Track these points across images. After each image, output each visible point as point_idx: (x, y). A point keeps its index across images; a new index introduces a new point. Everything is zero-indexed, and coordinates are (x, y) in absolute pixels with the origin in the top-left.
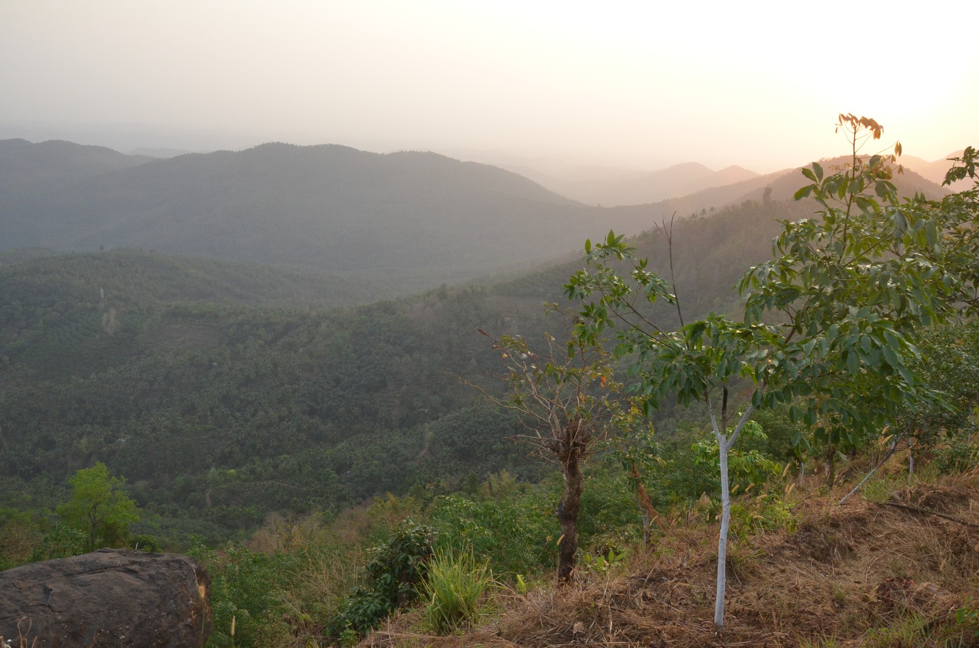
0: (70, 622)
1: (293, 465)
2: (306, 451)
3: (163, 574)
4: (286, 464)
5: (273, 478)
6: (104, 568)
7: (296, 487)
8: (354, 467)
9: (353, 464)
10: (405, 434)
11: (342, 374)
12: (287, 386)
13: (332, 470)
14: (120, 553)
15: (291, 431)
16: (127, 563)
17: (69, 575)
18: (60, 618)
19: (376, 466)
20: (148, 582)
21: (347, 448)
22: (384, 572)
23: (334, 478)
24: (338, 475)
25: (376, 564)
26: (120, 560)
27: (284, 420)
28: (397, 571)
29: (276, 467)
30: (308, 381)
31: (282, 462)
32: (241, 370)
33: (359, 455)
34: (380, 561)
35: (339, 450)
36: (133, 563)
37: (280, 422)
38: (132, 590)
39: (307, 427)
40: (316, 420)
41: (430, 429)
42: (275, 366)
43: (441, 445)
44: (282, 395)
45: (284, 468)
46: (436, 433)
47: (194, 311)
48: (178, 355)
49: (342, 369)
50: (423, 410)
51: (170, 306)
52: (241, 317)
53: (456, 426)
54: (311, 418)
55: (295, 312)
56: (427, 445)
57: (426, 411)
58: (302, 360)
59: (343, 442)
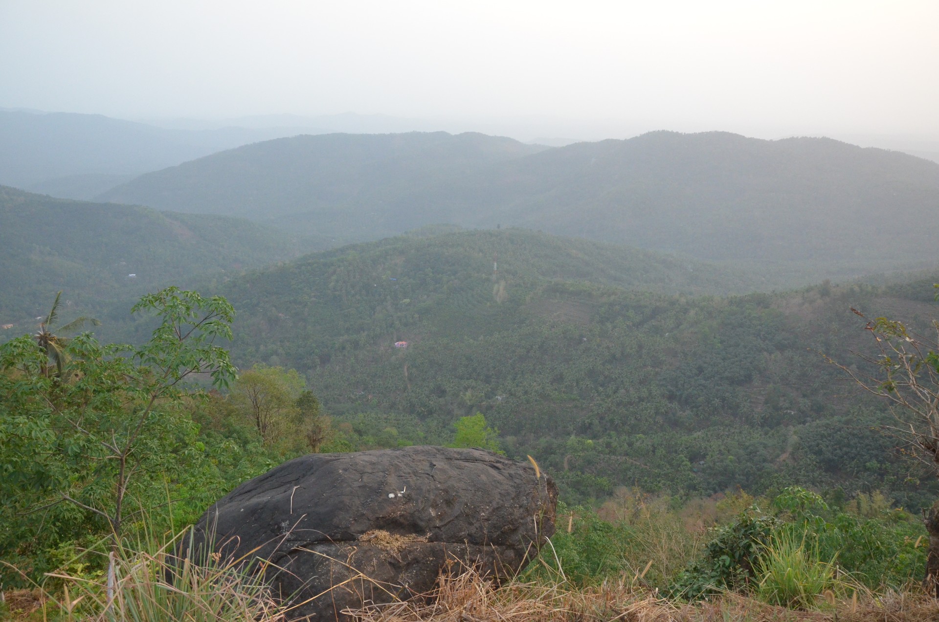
0: (446, 491)
1: (648, 445)
2: (661, 435)
3: (520, 475)
4: (641, 444)
5: (627, 454)
6: (475, 460)
7: (648, 468)
8: (708, 458)
9: (707, 455)
10: (766, 434)
11: (705, 363)
12: (649, 368)
13: (686, 457)
14: (489, 453)
15: (649, 413)
16: (493, 460)
17: (449, 459)
18: (439, 486)
19: (731, 461)
20: (507, 479)
21: (703, 438)
22: (724, 553)
23: (686, 465)
24: (691, 463)
25: (717, 543)
26: (487, 458)
27: (643, 401)
28: (737, 555)
29: (630, 445)
30: (670, 366)
31: (637, 440)
32: (608, 348)
33: (714, 446)
34: (721, 542)
35: (695, 439)
36: (498, 462)
37: (639, 402)
38: (495, 481)
39: (665, 411)
40: (675, 405)
41: (795, 433)
42: (640, 347)
43: (806, 452)
44: (644, 376)
45: (639, 447)
46: (801, 438)
47: (571, 289)
48: (553, 327)
49: (706, 358)
50: (789, 411)
51: (551, 282)
52: (613, 297)
53: (826, 434)
54: (670, 403)
55: (665, 297)
56: (790, 450)
57: (793, 413)
58: (667, 345)
59: (699, 431)
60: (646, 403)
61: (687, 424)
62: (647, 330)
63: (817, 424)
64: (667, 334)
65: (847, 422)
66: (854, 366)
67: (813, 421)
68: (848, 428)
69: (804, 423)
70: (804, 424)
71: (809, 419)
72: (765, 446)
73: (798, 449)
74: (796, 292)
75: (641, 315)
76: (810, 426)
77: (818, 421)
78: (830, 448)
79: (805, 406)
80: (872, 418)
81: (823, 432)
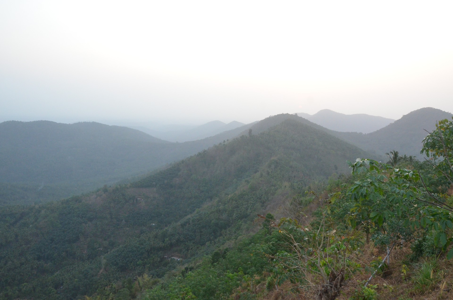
1: (30, 288)
2: (37, 280)
4: (26, 288)
8: (64, 284)
9: (64, 282)
10: (91, 263)
11: (54, 236)
13: (53, 287)
15: (28, 270)
19: (77, 282)
21: (60, 274)
23: (54, 291)
24: (56, 289)
29: (20, 290)
30: (36, 242)
31: (23, 287)
33: (66, 277)
35: (56, 276)
37: (21, 266)
39: (36, 266)
40: (42, 262)
41: (104, 258)
43: (111, 266)
44: (21, 251)
45: (25, 291)
46: (107, 260)
50: (99, 249)
53: (118, 255)
54: (38, 261)
55: (26, 206)
56: (103, 267)
57: (101, 249)
58: (32, 231)
59: (57, 272)
60: (25, 265)
61: (50, 270)
62: (19, 226)
64: (31, 225)
65: (126, 247)
66: (124, 221)
67: (111, 250)
68: (126, 249)
69: (107, 252)
70: (108, 253)
71: (109, 250)
72: (92, 269)
73: (107, 265)
74: (93, 192)
75: (14, 219)
76: (110, 253)
77: (113, 250)
78: (121, 261)
79: (106, 244)
80: (136, 242)
81: (116, 254)
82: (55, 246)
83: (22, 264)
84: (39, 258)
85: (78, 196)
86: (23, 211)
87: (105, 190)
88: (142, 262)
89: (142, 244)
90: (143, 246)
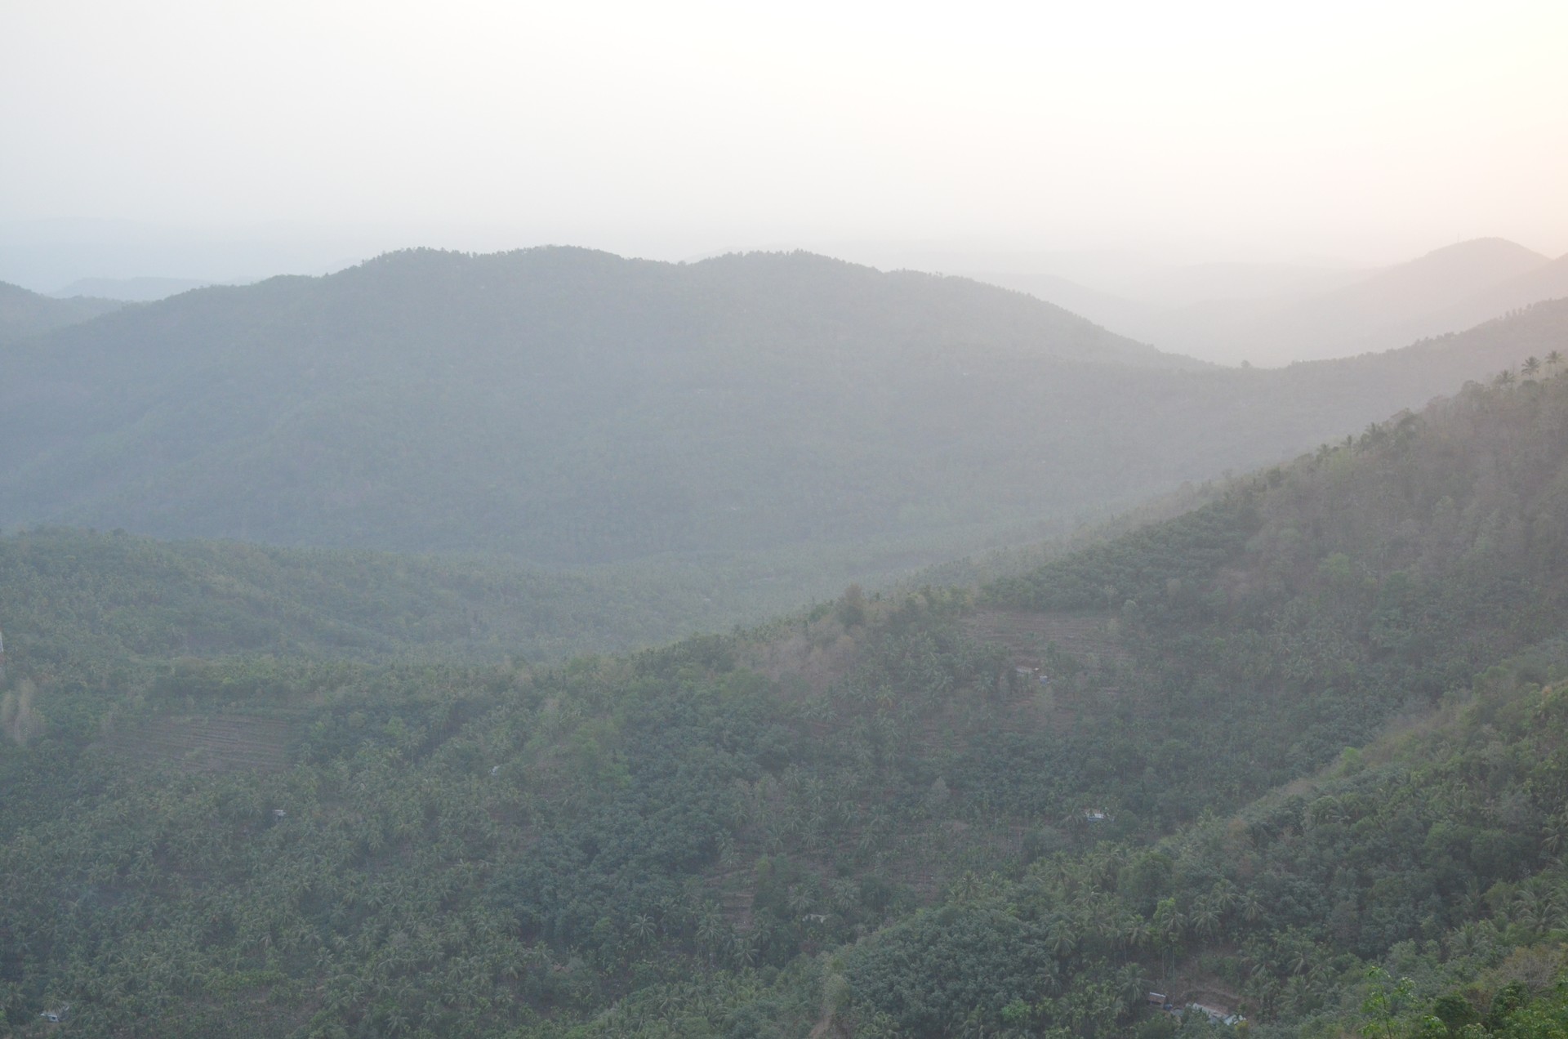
10: (770, 982)
11: (601, 828)
12: (463, 864)
15: (478, 982)
21: (622, 1022)
27: (457, 953)
30: (515, 849)
32: (346, 826)
35: (602, 1028)
37: (446, 958)
39: (516, 969)
40: (540, 950)
41: (837, 966)
42: (432, 813)
43: (868, 1009)
44: (451, 888)
46: (853, 978)
47: (226, 681)
48: (189, 791)
49: (600, 816)
50: (813, 916)
51: (167, 668)
52: (341, 691)
53: (905, 957)
54: (525, 947)
55: (477, 673)
56: (830, 1010)
57: (822, 921)
58: (499, 796)
59: (609, 1007)
60: (466, 958)
61: (577, 995)
62: (444, 765)
63: (883, 936)
64: (496, 768)
65: (947, 920)
66: (940, 783)
67: (870, 930)
68: (950, 934)
69: (852, 938)
70: (854, 943)
71: (861, 926)
72: (773, 1014)
73: (850, 1005)
74: (789, 623)
75: (424, 728)
76: (866, 944)
77: (882, 930)
78: (918, 988)
79: (847, 898)
80: (998, 899)
81: (897, 953)
82: (602, 878)
83: (451, 951)
84: (528, 932)
85: (718, 636)
86: (462, 694)
87: (851, 614)
88: (1029, 1008)
89: (1033, 916)
90: (1034, 927)
